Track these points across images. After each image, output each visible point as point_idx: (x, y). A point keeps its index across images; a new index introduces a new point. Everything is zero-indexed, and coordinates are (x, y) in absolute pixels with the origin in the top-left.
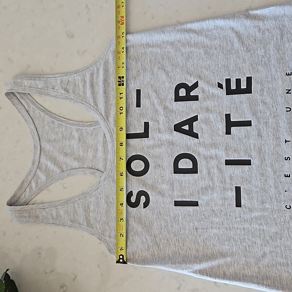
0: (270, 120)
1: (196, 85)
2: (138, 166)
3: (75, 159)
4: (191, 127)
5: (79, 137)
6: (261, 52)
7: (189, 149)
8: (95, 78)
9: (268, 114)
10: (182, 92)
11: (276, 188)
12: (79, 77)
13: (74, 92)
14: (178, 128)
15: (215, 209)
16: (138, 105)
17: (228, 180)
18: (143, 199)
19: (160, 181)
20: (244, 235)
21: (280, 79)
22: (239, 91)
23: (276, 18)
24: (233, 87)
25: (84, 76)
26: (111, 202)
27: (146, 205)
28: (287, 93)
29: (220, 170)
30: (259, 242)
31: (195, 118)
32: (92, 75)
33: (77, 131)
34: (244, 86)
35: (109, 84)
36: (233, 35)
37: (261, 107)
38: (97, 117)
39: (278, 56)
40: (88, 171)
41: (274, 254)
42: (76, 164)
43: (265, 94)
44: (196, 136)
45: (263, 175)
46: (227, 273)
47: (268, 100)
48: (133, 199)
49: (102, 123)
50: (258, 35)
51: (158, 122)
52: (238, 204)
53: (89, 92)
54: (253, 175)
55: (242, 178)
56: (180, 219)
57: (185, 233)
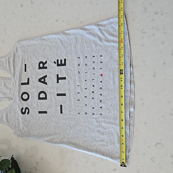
0: (73, 77)
1: (46, 62)
2: (25, 97)
3: (3, 94)
4: (45, 80)
5: (4, 84)
6: (69, 48)
7: (44, 89)
8: (10, 60)
9: (72, 74)
10: (41, 65)
11: (75, 105)
12: (4, 59)
13: (2, 66)
14: (40, 80)
15: (53, 114)
16: (25, 71)
17: (58, 102)
18: (27, 110)
19: (33, 103)
20: (63, 125)
21: (76, 60)
22: (61, 65)
23: (74, 34)
24: (60, 63)
25: (6, 59)
26: (15, 112)
27: (28, 113)
28: (78, 65)
29: (55, 98)
30: (68, 128)
31: (46, 76)
32: (9, 58)
33: (3, 82)
34: (63, 63)
35: (15, 62)
36: (59, 41)
37: (69, 72)
38: (11, 76)
39: (75, 50)
40: (7, 99)
41: (74, 133)
42: (3, 96)
43: (71, 66)
44: (46, 84)
45: (70, 100)
46: (57, 141)
47: (72, 69)
48: (23, 111)
49: (12, 78)
50: (68, 41)
51: (33, 78)
52: (61, 113)
53: (8, 65)
54: (67, 100)
55: (63, 101)
56: (41, 119)
57: (42, 125)
